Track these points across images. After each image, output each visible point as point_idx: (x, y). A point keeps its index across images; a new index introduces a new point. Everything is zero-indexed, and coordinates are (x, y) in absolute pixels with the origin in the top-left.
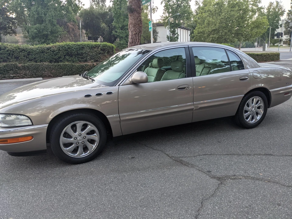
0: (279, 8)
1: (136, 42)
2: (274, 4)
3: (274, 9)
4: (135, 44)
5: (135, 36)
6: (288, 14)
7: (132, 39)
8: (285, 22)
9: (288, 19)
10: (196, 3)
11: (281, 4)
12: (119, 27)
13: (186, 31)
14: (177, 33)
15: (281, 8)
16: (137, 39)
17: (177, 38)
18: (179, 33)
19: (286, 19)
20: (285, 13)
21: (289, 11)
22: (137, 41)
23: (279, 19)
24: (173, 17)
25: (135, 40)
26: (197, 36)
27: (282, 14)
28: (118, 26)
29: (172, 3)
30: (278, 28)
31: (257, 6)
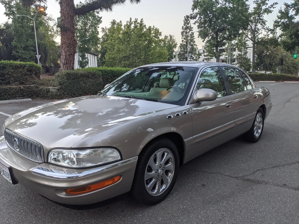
0: (172, 41)
1: (70, 64)
2: (168, 37)
3: (168, 42)
4: (70, 65)
5: (70, 57)
6: (181, 47)
7: (66, 60)
8: (178, 53)
9: (180, 51)
10: (103, 30)
11: (174, 38)
12: (21, 47)
13: (93, 56)
14: (87, 58)
15: (174, 41)
16: (72, 60)
17: (88, 63)
18: (89, 58)
19: (179, 51)
20: (177, 45)
21: (181, 44)
22: (72, 62)
23: (173, 51)
24: (82, 42)
25: (70, 61)
26: (108, 61)
27: (175, 46)
28: (19, 46)
29: (79, 27)
30: (173, 58)
31: (158, 38)
